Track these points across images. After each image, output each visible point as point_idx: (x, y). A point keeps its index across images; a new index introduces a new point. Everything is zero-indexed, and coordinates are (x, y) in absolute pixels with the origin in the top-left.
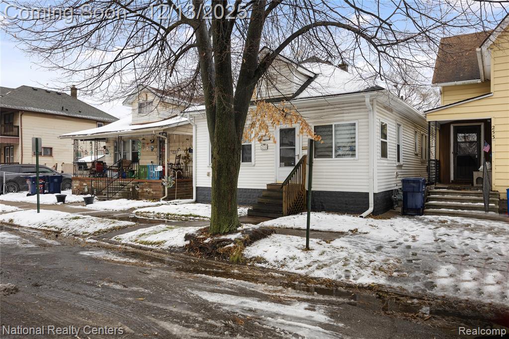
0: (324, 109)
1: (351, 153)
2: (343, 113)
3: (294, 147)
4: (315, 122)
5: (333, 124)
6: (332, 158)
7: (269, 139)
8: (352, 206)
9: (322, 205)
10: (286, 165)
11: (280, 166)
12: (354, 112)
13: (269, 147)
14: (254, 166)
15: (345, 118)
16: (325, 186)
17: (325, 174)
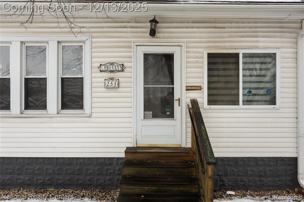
0: (224, 28)
1: (268, 98)
2: (257, 37)
3: (172, 86)
4: (209, 47)
5: (241, 52)
6: (238, 104)
7: (123, 71)
8: (270, 179)
9: (222, 181)
10: (155, 116)
11: (145, 117)
12: (275, 37)
13: (120, 84)
14: (90, 117)
15: (260, 44)
16: (225, 150)
17: (225, 130)
